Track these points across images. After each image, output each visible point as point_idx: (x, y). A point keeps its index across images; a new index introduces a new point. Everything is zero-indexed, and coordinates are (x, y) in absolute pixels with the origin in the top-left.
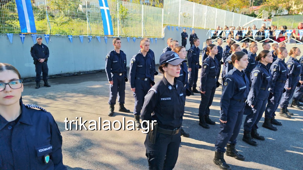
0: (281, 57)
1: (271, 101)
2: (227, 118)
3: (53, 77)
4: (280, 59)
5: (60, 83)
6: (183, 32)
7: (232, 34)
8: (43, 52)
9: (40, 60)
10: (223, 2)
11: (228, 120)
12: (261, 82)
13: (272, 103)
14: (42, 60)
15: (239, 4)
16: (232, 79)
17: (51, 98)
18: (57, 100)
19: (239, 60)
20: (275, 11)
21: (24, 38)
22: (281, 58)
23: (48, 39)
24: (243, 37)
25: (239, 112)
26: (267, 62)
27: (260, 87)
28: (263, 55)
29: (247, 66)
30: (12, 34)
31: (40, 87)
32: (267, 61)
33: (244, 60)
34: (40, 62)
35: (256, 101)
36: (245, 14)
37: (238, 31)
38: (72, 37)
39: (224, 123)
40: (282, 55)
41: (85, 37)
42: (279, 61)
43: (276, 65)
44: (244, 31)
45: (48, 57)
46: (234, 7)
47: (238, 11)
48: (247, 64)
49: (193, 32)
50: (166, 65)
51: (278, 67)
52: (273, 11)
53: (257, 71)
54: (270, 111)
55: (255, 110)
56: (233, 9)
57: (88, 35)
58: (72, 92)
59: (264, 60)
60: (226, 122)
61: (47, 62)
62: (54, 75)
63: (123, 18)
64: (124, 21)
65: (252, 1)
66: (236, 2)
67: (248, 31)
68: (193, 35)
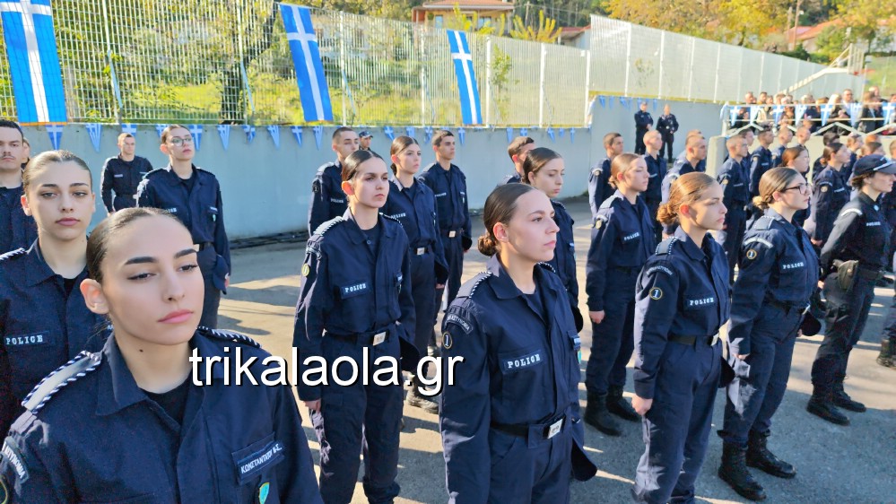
6: (641, 111)
7: (788, 114)
10: (710, 20)
15: (759, 24)
20: (867, 41)
21: (300, 134)
24: (823, 125)
41: (418, 129)
44: (824, 107)
46: (743, 33)
47: (756, 43)
49: (665, 112)
50: (871, 174)
52: (859, 40)
56: (741, 37)
57: (423, 127)
63: (498, 81)
64: (500, 87)
65: (794, 13)
66: (750, 18)
67: (834, 108)
68: (667, 119)
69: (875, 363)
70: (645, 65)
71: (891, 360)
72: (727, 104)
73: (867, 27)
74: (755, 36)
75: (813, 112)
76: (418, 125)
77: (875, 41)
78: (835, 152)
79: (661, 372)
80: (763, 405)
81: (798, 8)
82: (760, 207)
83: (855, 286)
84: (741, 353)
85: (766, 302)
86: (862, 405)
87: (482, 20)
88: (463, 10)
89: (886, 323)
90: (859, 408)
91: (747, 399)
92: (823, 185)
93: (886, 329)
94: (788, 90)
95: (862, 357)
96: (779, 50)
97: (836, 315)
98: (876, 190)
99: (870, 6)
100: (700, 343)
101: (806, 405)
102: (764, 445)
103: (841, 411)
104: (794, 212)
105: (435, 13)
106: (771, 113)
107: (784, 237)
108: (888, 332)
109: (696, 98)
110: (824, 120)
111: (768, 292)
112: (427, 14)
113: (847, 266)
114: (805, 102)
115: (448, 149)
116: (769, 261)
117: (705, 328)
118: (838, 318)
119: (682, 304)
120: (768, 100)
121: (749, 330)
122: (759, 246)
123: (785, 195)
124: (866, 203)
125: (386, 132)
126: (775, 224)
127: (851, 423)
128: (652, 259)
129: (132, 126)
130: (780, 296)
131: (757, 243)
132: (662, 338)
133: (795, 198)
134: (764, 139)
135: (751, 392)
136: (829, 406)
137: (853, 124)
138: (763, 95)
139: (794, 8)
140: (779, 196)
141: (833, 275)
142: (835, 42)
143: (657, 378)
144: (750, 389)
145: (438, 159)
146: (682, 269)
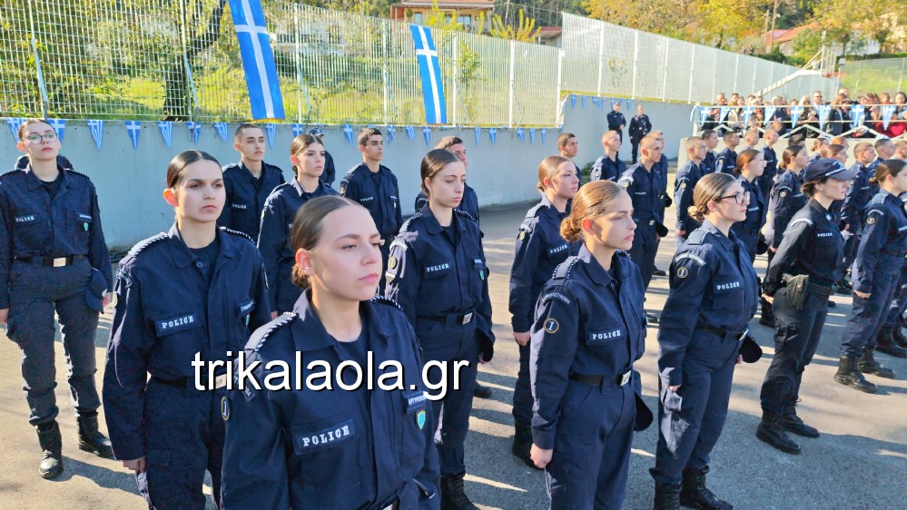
2: (871, 287)
6: (614, 112)
7: (758, 116)
11: (875, 293)
15: (736, 26)
16: (886, 211)
19: (894, 174)
20: (842, 44)
24: (793, 126)
37: (776, 109)
39: (865, 299)
46: (721, 35)
47: (734, 45)
49: (638, 112)
50: (824, 180)
52: (834, 43)
56: (719, 39)
57: (385, 125)
63: (465, 78)
64: (467, 85)
65: (771, 16)
66: (727, 20)
67: (802, 111)
68: (640, 119)
69: (834, 382)
70: (619, 65)
71: (849, 378)
72: (698, 104)
73: (842, 30)
74: (732, 38)
75: (782, 113)
76: (378, 123)
77: (849, 44)
78: (795, 155)
79: (562, 417)
80: (699, 439)
81: (775, 11)
82: (695, 218)
83: (805, 302)
84: (672, 383)
85: (699, 327)
86: (815, 430)
87: (461, 19)
88: (440, 7)
89: (843, 339)
90: (812, 433)
91: (679, 434)
92: (782, 190)
93: (845, 344)
94: (762, 92)
95: (819, 374)
96: (756, 52)
97: (785, 334)
98: (829, 197)
99: (845, 10)
100: (606, 383)
101: (755, 431)
102: (702, 483)
103: (793, 437)
104: (730, 224)
105: (414, 10)
106: (742, 115)
107: (719, 253)
108: (845, 348)
109: (671, 98)
110: (794, 122)
111: (701, 315)
112: (406, 11)
113: (797, 281)
114: (775, 104)
115: (375, 149)
116: (702, 280)
117: (611, 366)
118: (787, 337)
119: (583, 338)
120: (739, 102)
121: (681, 357)
122: (690, 262)
123: (720, 205)
124: (818, 213)
125: (346, 130)
126: (709, 238)
127: (803, 451)
128: (550, 283)
129: (60, 122)
130: (715, 320)
131: (688, 259)
132: (562, 378)
133: (731, 209)
134: (729, 141)
135: (683, 427)
136: (779, 432)
137: (821, 127)
138: (734, 96)
139: (771, 11)
140: (714, 206)
141: (783, 290)
142: (811, 45)
143: (557, 426)
144: (683, 424)
145: (365, 160)
146: (581, 296)
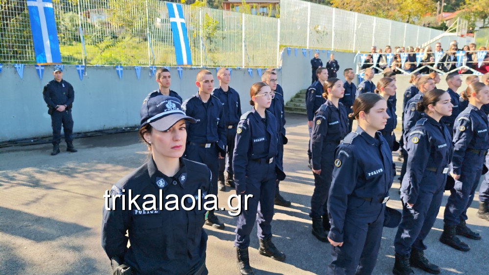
0: (477, 102)
1: (457, 192)
2: (342, 236)
3: (89, 134)
4: (474, 107)
5: (94, 146)
6: (315, 58)
7: (398, 60)
8: (64, 93)
9: (58, 107)
10: (389, 8)
11: (346, 240)
12: (427, 155)
13: (458, 195)
14: (62, 108)
15: (417, 10)
16: (352, 153)
17: (66, 172)
18: (75, 177)
19: (367, 111)
20: (483, 20)
22: (476, 104)
23: (82, 73)
24: (418, 66)
25: (369, 224)
26: (439, 114)
27: (425, 165)
28: (431, 98)
29: (386, 124)
30: (23, 64)
31: (58, 152)
32: (439, 111)
33: (378, 112)
34: (58, 111)
35: (417, 194)
36: (428, 27)
37: (409, 55)
38: (122, 69)
39: (338, 246)
40: (478, 98)
41: (144, 67)
42: (472, 111)
43: (465, 118)
44: (419, 54)
45: (73, 101)
46: (409, 15)
47: (416, 21)
48: (386, 121)
49: (330, 58)
50: (149, 128)
51: (469, 124)
52: (478, 19)
53: (418, 132)
54: (454, 211)
55: (415, 213)
56: (408, 18)
57: (150, 66)
58: (108, 162)
59: (433, 110)
60: (341, 244)
61: (71, 111)
62: (92, 132)
63: (210, 37)
64: (211, 41)
65: (441, 5)
68: (332, 62)
72: (359, 52)
73: (482, 12)
74: (416, 17)
75: (412, 58)
77: (487, 20)
87: (262, 9)
105: (235, 5)
112: (231, 5)
139: (441, 2)
